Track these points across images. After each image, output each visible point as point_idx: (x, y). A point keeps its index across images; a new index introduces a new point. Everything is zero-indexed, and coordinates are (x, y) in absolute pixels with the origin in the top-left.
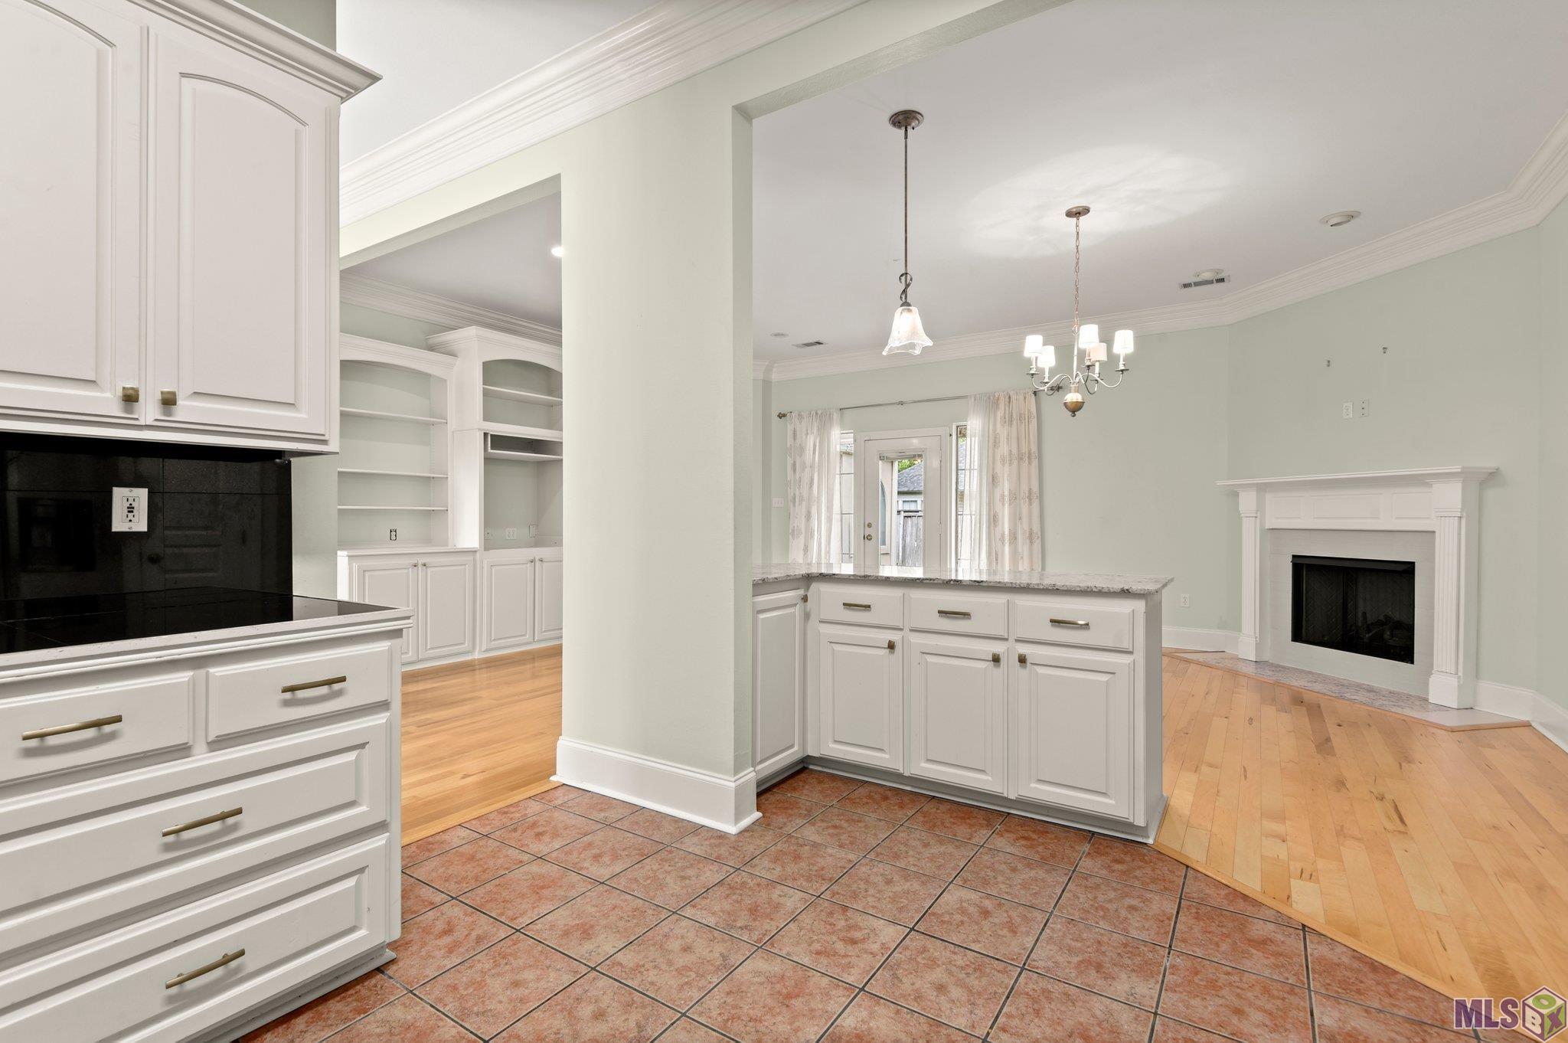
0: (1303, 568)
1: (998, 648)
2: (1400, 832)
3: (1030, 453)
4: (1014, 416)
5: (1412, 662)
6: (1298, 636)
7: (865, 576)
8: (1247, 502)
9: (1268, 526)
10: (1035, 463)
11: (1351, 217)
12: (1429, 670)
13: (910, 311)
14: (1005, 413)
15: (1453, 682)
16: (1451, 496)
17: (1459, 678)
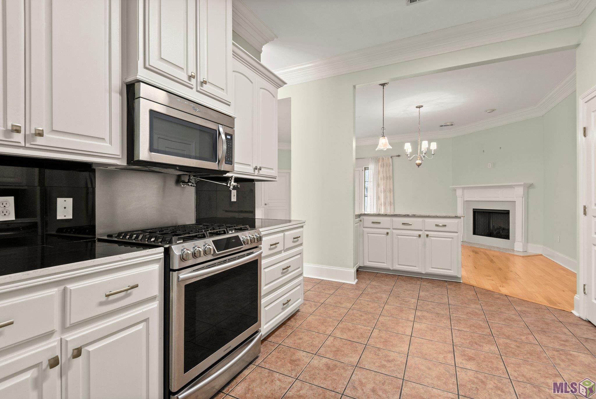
0: (476, 213)
1: (420, 233)
2: (519, 278)
3: (390, 177)
4: (385, 164)
5: (509, 239)
6: (474, 233)
7: (379, 214)
8: (459, 192)
9: (465, 200)
10: (391, 180)
11: (493, 110)
12: (514, 241)
13: (385, 138)
14: (382, 164)
15: (521, 244)
16: (520, 191)
17: (523, 243)
